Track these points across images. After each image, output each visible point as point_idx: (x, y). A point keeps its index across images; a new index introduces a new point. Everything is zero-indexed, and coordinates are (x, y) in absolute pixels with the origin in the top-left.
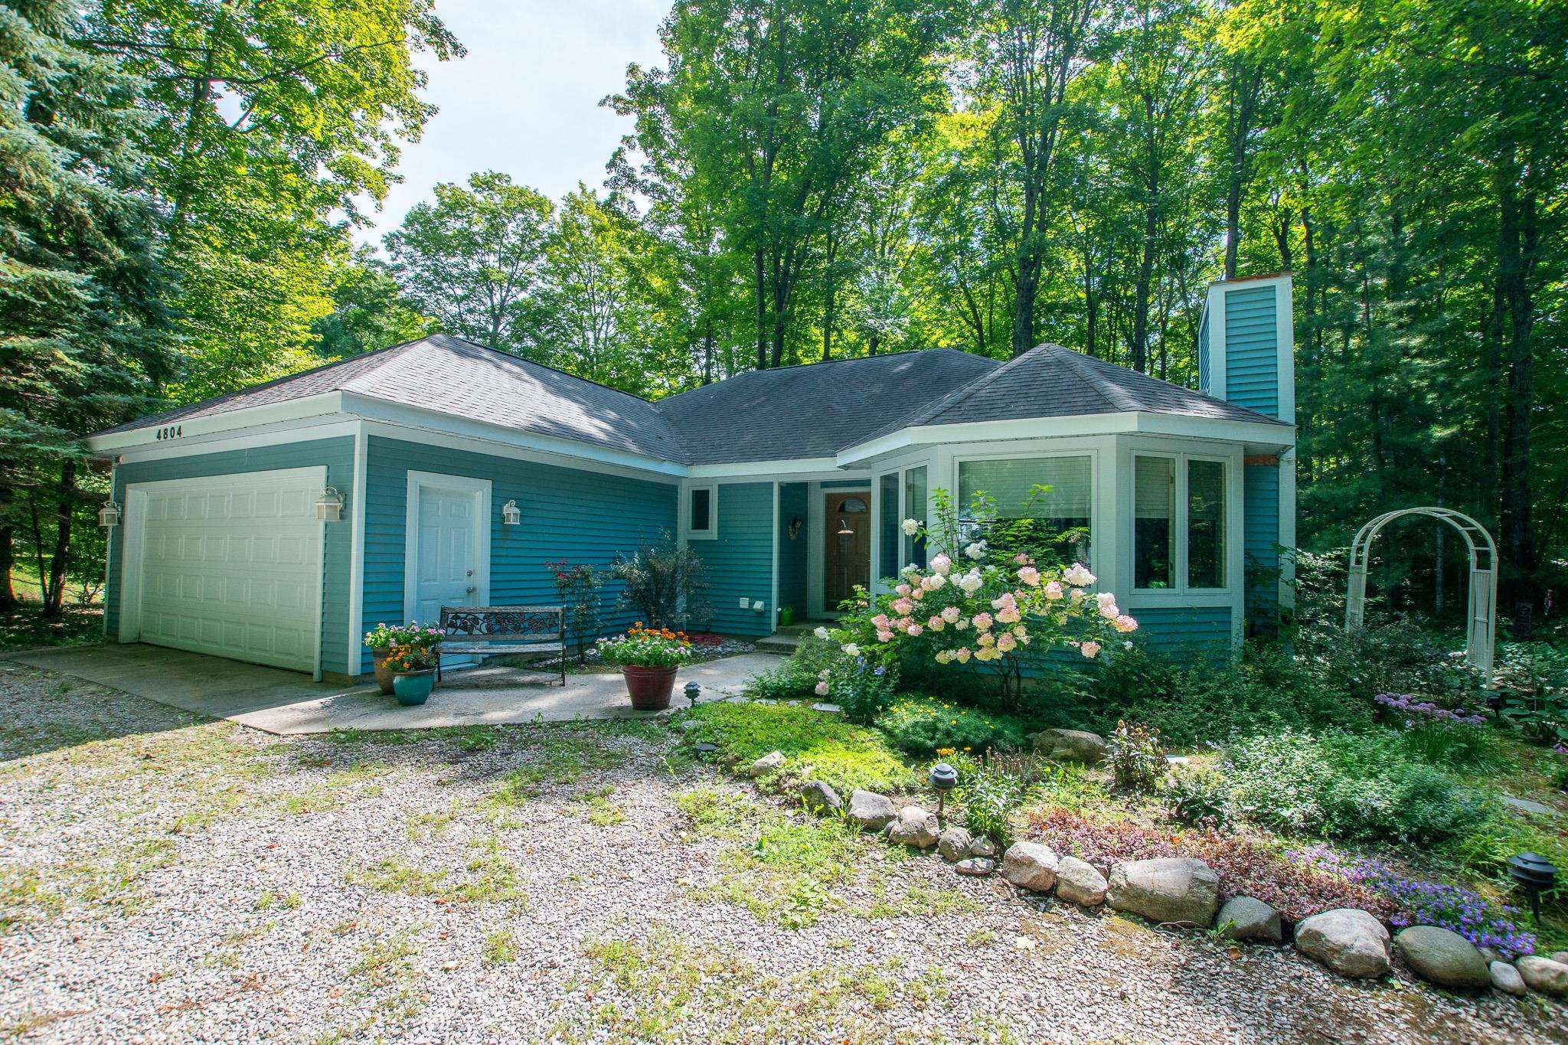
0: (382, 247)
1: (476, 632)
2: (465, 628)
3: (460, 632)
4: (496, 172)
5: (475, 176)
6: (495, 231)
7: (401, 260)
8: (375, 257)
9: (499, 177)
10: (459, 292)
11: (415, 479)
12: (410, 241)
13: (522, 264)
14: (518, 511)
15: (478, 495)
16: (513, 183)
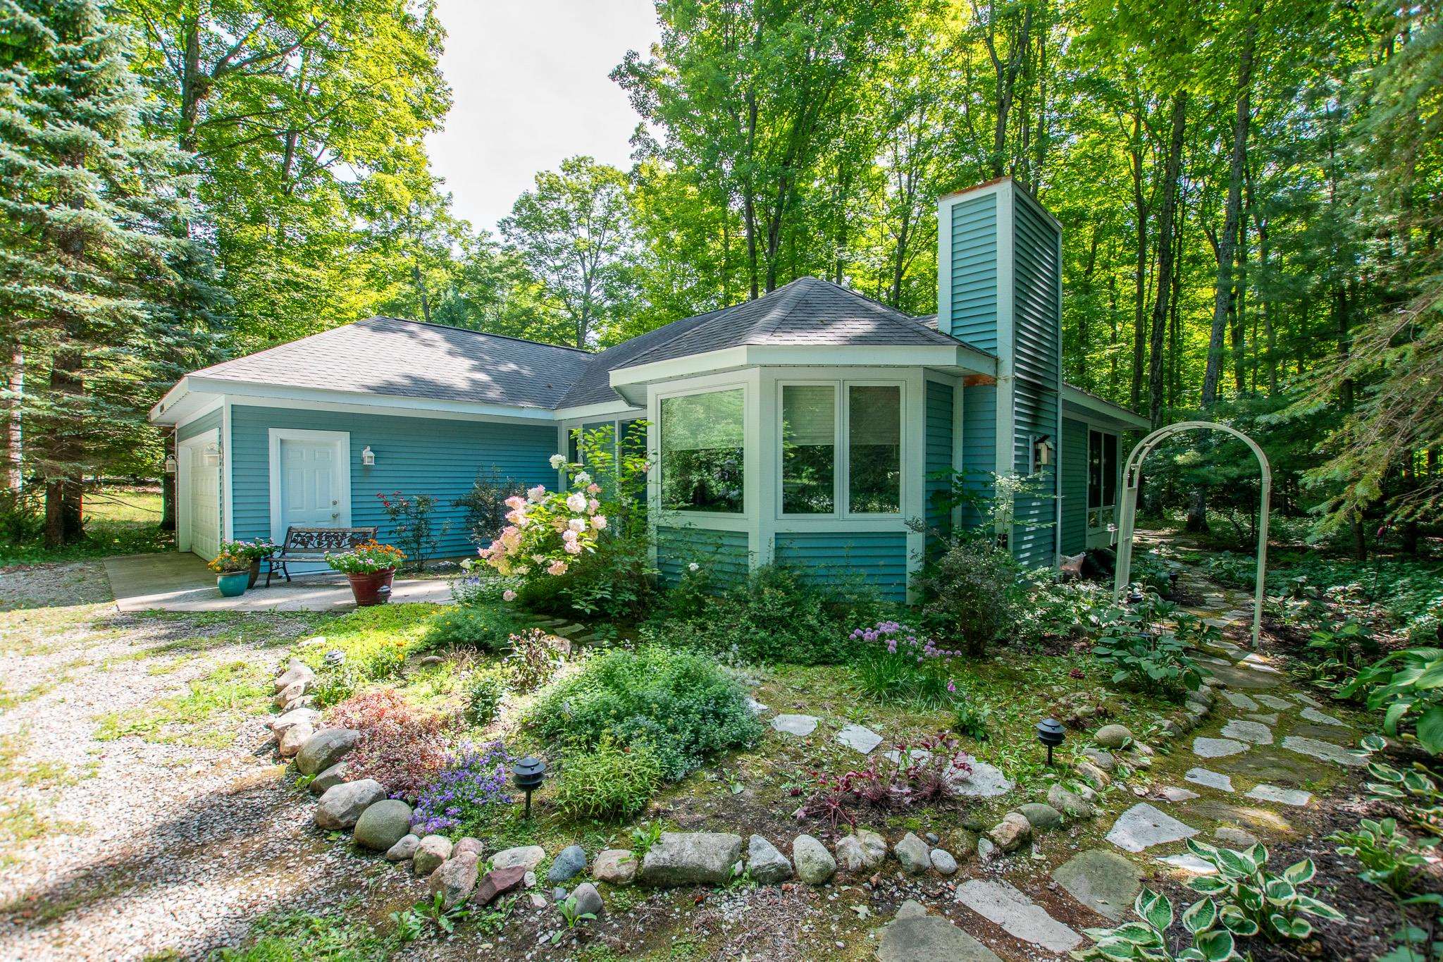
0: (497, 231)
1: (310, 546)
2: (302, 543)
3: (299, 546)
4: (581, 156)
5: (566, 161)
6: (585, 207)
7: (512, 241)
8: (492, 240)
9: (584, 159)
10: (559, 263)
11: (275, 435)
12: (519, 224)
13: (608, 233)
14: (372, 454)
15: (339, 443)
16: (596, 164)
